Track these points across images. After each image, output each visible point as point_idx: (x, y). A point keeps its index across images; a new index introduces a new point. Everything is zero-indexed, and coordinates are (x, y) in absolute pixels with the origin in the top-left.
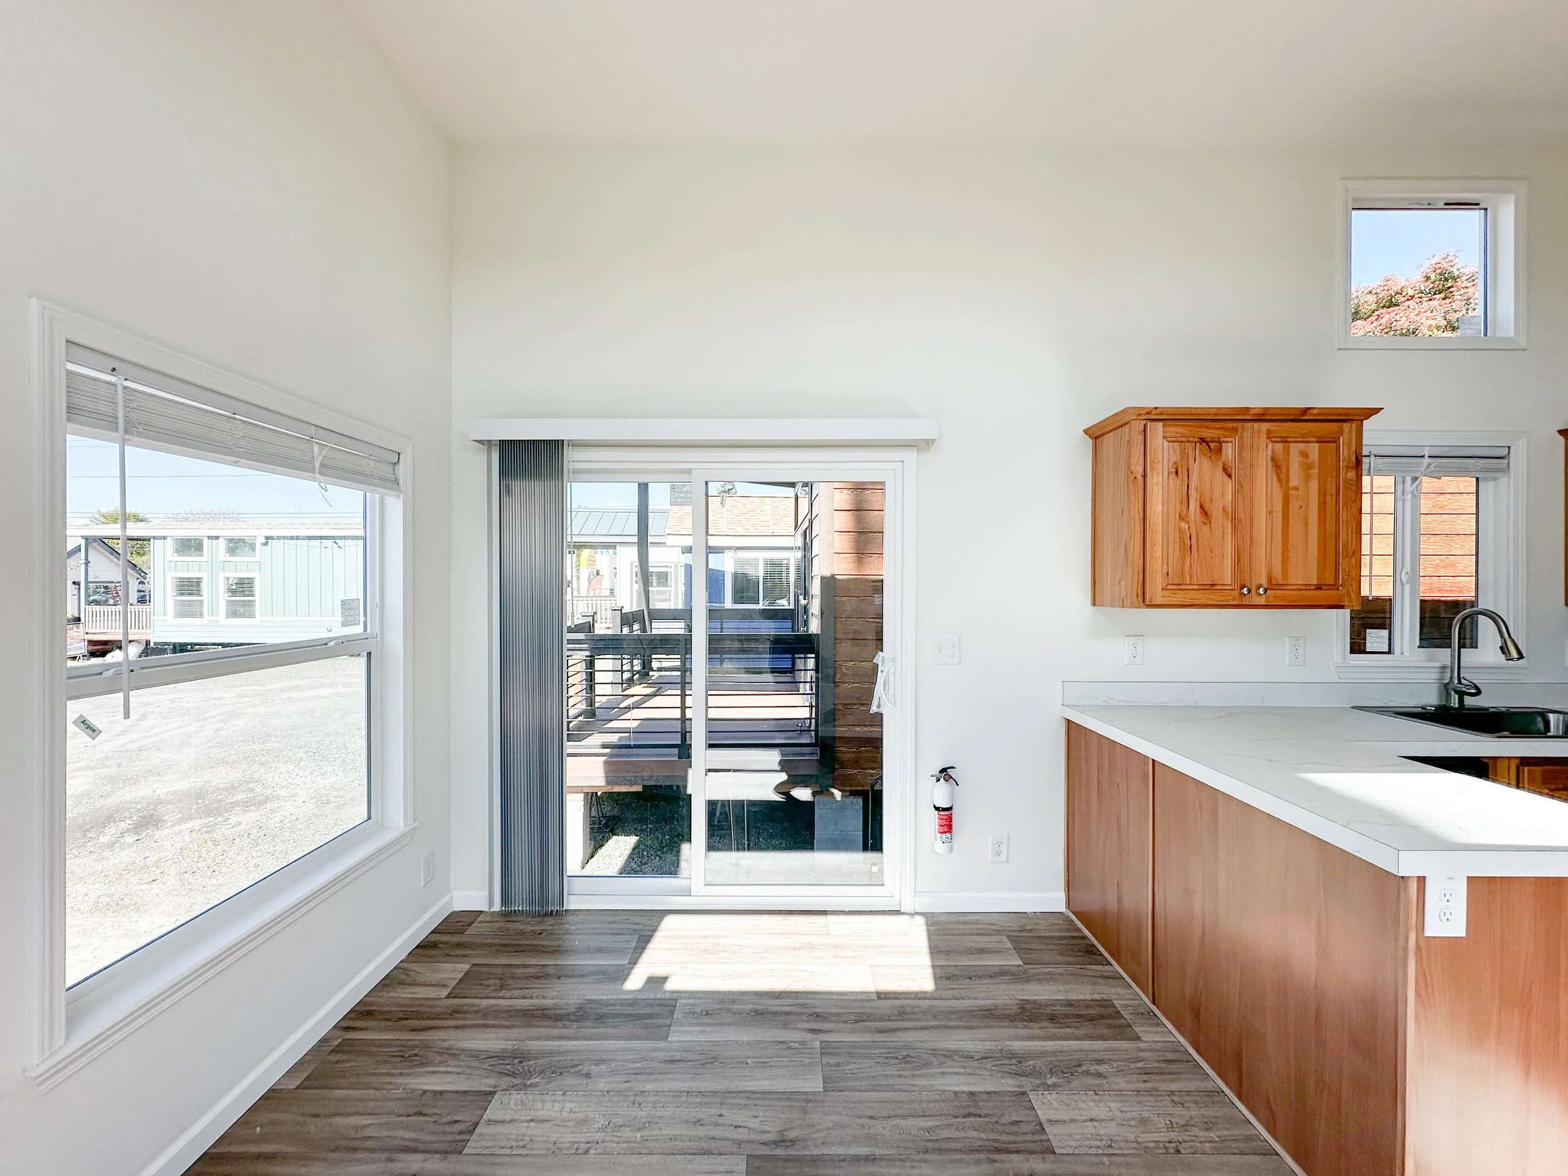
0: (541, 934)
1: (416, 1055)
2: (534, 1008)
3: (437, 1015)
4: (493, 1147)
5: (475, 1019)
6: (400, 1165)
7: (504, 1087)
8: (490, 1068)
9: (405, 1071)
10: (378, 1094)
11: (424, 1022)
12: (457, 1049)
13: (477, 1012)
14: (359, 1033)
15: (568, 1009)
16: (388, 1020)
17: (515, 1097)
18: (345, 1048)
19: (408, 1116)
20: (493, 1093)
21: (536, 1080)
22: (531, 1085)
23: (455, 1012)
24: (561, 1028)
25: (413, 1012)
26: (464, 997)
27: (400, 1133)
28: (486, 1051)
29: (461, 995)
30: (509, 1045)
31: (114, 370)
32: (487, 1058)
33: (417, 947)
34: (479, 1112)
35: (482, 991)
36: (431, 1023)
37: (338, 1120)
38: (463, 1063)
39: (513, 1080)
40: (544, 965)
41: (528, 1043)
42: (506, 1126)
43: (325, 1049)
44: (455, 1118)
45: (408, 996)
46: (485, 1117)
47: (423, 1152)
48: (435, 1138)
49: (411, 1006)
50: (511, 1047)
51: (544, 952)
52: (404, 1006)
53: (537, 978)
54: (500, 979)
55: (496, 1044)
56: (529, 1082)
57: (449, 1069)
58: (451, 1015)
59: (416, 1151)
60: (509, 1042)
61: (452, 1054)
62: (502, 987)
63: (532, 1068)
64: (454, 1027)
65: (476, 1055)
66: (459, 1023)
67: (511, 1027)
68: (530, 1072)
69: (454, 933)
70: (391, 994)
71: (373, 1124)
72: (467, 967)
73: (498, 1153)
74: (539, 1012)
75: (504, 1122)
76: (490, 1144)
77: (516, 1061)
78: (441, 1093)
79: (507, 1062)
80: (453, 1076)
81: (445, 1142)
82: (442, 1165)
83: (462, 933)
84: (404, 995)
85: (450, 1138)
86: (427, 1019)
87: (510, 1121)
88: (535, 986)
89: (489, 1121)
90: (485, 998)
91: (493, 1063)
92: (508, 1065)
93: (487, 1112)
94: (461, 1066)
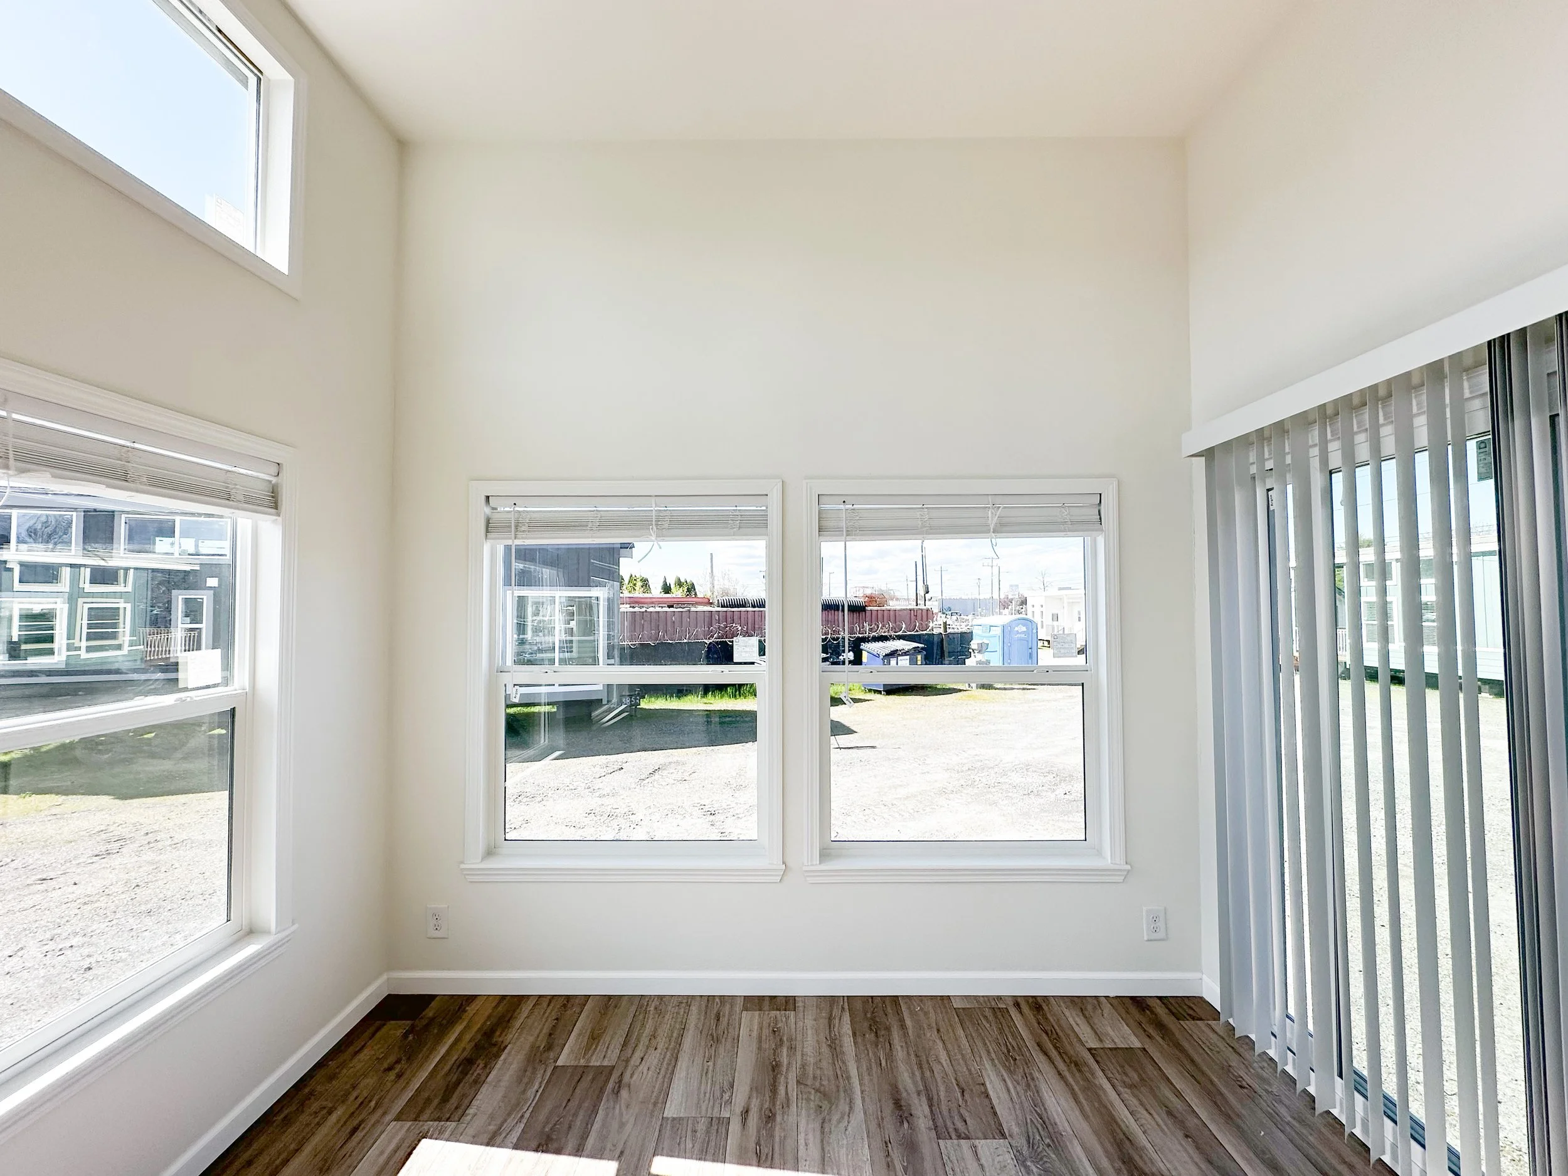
0: (1241, 1087)
1: (1015, 1060)
2: (1124, 1128)
3: (1065, 1053)
4: (951, 1161)
5: (1077, 1083)
6: (917, 1102)
7: (1014, 1143)
8: (1029, 1121)
9: (996, 1061)
10: (969, 1055)
11: (1051, 1046)
12: (1036, 1086)
13: (1087, 1080)
14: (1018, 1015)
15: (1146, 1164)
16: (1039, 1023)
17: (1008, 1158)
18: (999, 1014)
19: (957, 1085)
20: (1003, 1135)
21: (1035, 1170)
22: (1026, 1167)
23: (1076, 1065)
24: (1114, 1167)
25: (1057, 1034)
26: (1097, 1062)
27: (942, 1088)
28: (1045, 1109)
29: (1099, 1059)
30: (1063, 1125)
31: (844, 502)
32: (1039, 1115)
33: (1133, 998)
34: (980, 1135)
35: (1115, 1071)
36: (1054, 1053)
37: (940, 1045)
38: (1023, 1097)
39: (1025, 1148)
40: (1194, 1111)
41: (1076, 1142)
42: (976, 1164)
43: (993, 1004)
44: (968, 1119)
45: (1073, 1023)
46: (977, 1142)
47: (931, 1111)
48: (945, 1113)
49: (1063, 1030)
50: (1061, 1128)
51: (1215, 1103)
52: (1060, 1026)
53: (1170, 1113)
54: (1142, 1079)
55: (1058, 1115)
56: (1029, 1163)
57: (1012, 1090)
58: (1071, 1062)
59: (931, 1106)
60: (1066, 1124)
61: (1029, 1083)
62: (1132, 1087)
63: (1045, 1159)
64: (1058, 1072)
65: (1037, 1103)
66: (1067, 1074)
67: (1086, 1117)
68: (1041, 1159)
69: (1173, 1014)
70: (1065, 1010)
71: (943, 1067)
72: (1137, 1044)
73: (947, 1169)
74: (1122, 1136)
75: (978, 1159)
76: (953, 1158)
77: (1048, 1141)
78: (988, 1096)
79: (1042, 1133)
80: (1007, 1096)
81: (944, 1121)
82: (924, 1130)
83: (1178, 1019)
84: (1071, 1020)
85: (949, 1124)
86: (1056, 1048)
87: (982, 1166)
88: (1156, 1116)
89: (975, 1147)
90: (1108, 1079)
91: (1035, 1122)
92: (1040, 1135)
93: (983, 1141)
94: (1019, 1097)
